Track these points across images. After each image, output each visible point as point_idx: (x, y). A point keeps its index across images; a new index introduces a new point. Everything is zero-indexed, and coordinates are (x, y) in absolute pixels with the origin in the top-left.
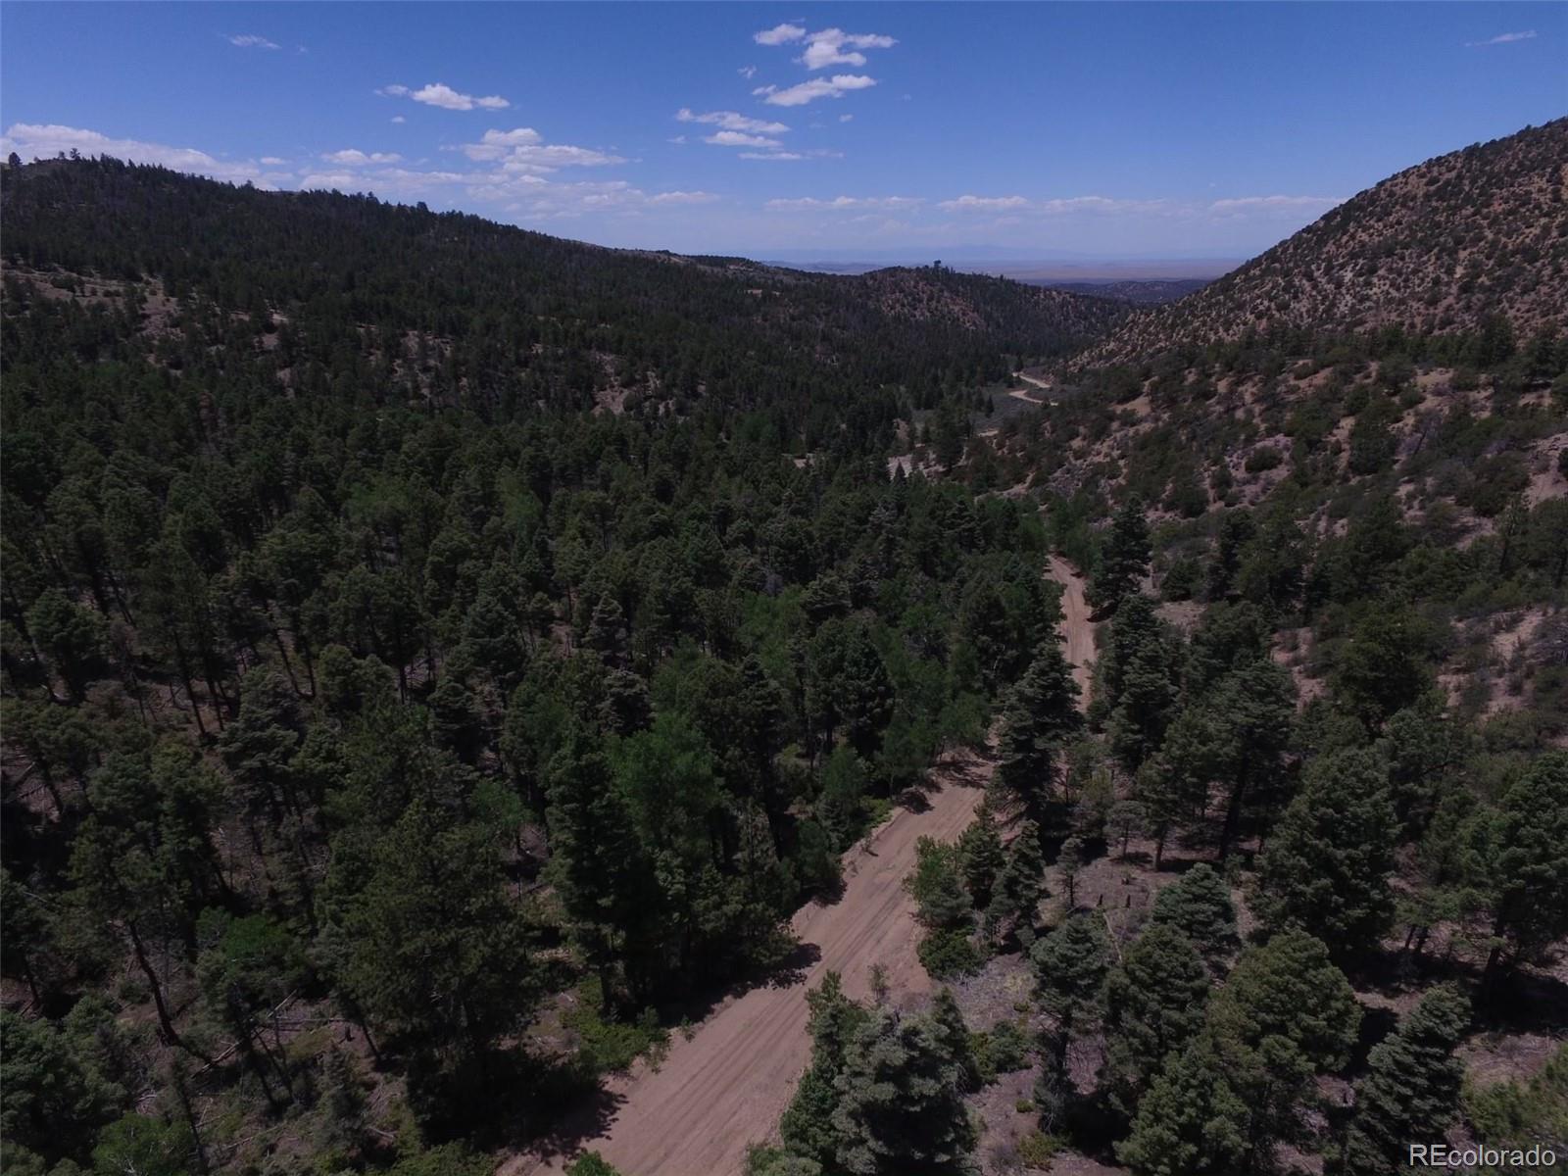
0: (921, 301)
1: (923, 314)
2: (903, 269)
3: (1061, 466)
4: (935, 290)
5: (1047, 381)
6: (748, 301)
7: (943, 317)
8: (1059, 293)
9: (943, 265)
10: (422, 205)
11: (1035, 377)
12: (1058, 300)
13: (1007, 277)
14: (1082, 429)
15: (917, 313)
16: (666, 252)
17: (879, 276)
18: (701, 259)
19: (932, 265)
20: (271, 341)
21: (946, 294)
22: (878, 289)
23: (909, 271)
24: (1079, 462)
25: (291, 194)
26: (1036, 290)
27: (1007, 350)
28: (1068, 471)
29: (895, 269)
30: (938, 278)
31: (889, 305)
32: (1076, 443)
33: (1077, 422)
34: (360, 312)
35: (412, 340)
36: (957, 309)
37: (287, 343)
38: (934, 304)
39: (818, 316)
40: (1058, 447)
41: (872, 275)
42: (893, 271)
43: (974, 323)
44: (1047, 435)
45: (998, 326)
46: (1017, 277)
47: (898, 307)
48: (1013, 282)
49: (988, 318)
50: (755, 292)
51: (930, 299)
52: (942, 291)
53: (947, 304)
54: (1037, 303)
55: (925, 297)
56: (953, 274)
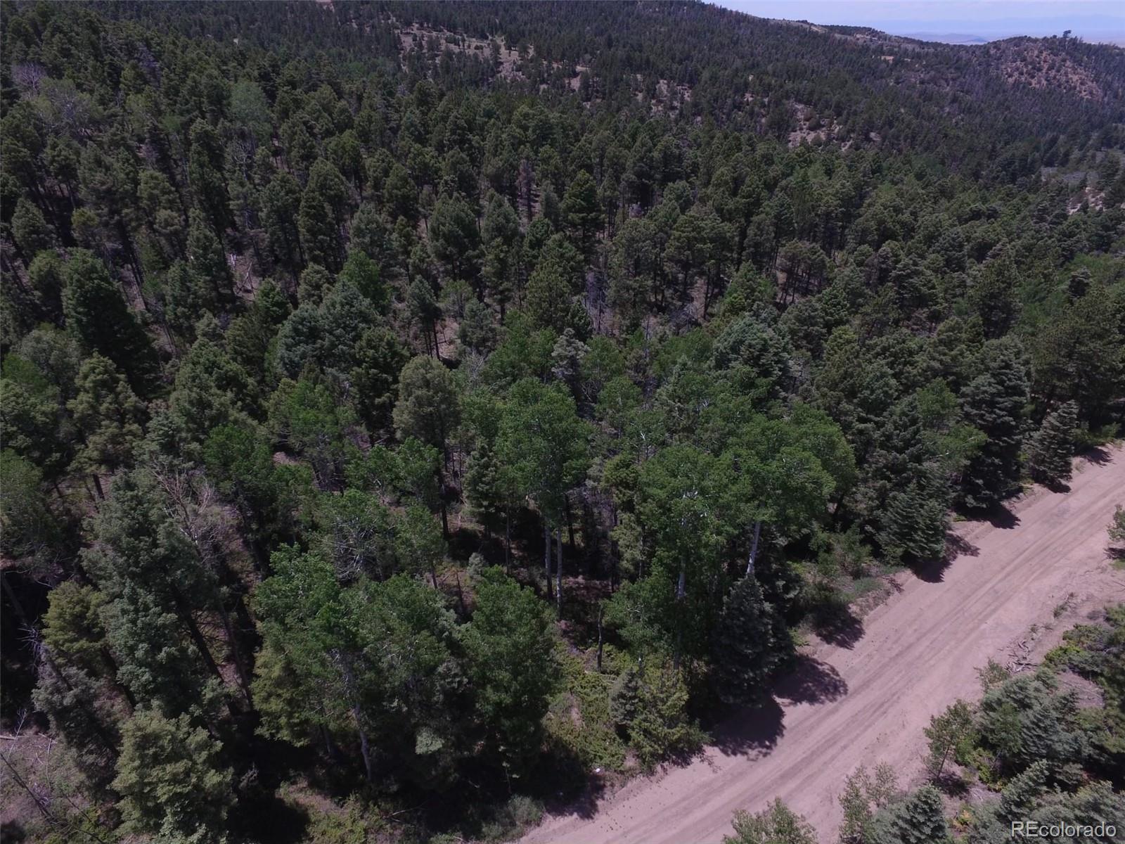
0: (1040, 70)
1: (1039, 82)
2: (1029, 39)
4: (1058, 59)
6: (883, 66)
7: (1059, 86)
9: (1072, 35)
15: (1034, 82)
18: (832, 28)
19: (1060, 35)
20: (576, 83)
21: (1068, 63)
23: (1036, 40)
30: (1064, 47)
34: (629, 64)
35: (663, 85)
37: (585, 85)
39: (946, 80)
41: (996, 45)
42: (1018, 41)
43: (1091, 93)
45: (1116, 96)
47: (1016, 74)
49: (1108, 87)
50: (887, 58)
51: (1051, 68)
52: (1064, 61)
53: (1066, 74)
55: (1046, 66)
56: (1081, 44)
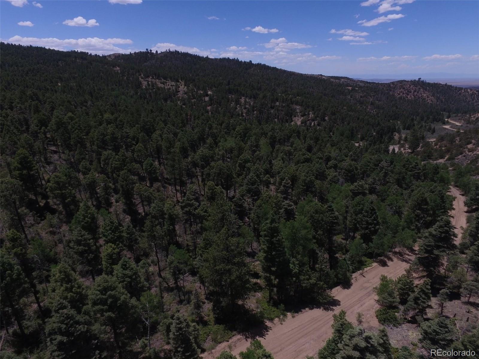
0: (411, 92)
1: (411, 97)
2: (405, 81)
3: (461, 154)
4: (417, 88)
5: (460, 122)
6: (346, 91)
7: (419, 98)
8: (471, 90)
9: (422, 80)
10: (251, 61)
11: (456, 121)
12: (470, 92)
13: (448, 84)
14: (473, 141)
15: (409, 96)
16: (321, 75)
17: (395, 83)
18: (332, 77)
19: (417, 79)
20: (207, 99)
21: (421, 90)
22: (394, 88)
23: (408, 82)
24: (470, 153)
25: (217, 59)
26: (460, 89)
27: (444, 110)
28: (464, 156)
29: (402, 81)
30: (420, 84)
31: (397, 93)
32: (470, 146)
33: (471, 138)
34: (230, 91)
35: (243, 100)
36: (425, 95)
37: (211, 99)
38: (416, 93)
39: (371, 96)
40: (461, 147)
41: (393, 83)
43: (432, 101)
44: (457, 142)
45: (442, 102)
46: (453, 84)
47: (401, 94)
48: (451, 86)
49: (438, 99)
50: (349, 88)
51: (415, 91)
52: (420, 89)
53: (421, 94)
54: (460, 94)
55: (413, 91)
56: (426, 83)
